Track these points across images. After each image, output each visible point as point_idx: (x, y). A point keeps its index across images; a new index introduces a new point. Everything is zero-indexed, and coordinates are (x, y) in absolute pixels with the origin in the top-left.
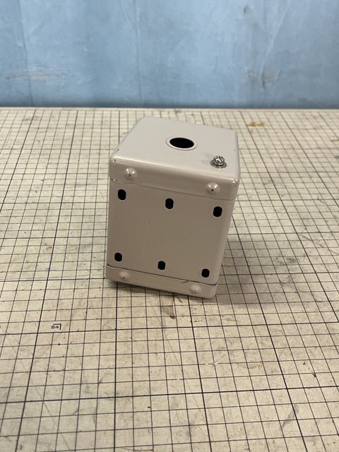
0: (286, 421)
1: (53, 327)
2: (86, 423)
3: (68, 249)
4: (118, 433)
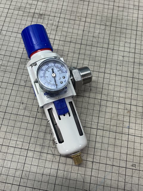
1: (132, 166)
3: (137, 114)
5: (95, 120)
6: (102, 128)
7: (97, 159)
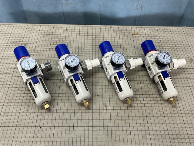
0: (128, 134)
2: (86, 132)
4: (93, 135)
5: (58, 90)
6: (62, 93)
7: (59, 107)
